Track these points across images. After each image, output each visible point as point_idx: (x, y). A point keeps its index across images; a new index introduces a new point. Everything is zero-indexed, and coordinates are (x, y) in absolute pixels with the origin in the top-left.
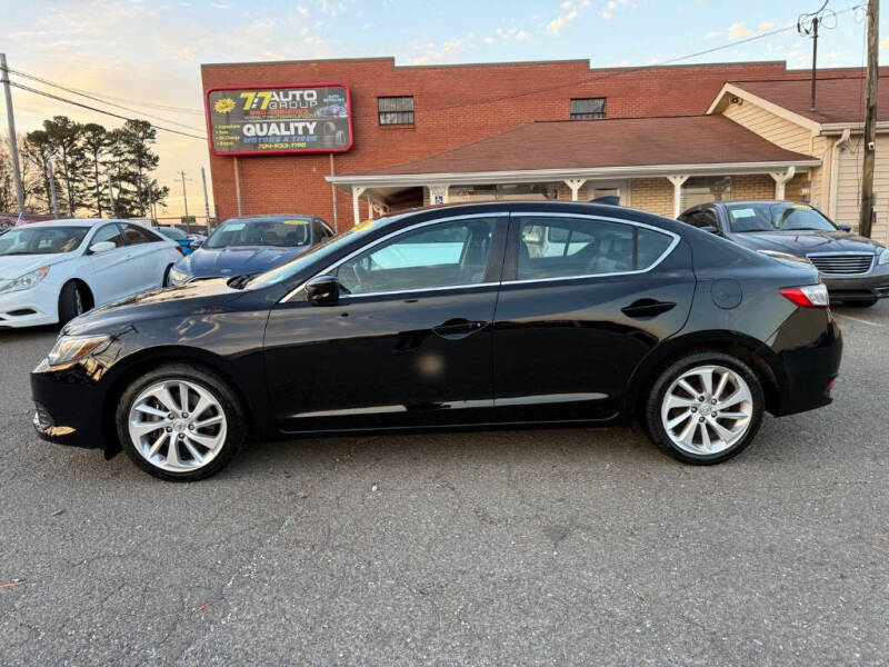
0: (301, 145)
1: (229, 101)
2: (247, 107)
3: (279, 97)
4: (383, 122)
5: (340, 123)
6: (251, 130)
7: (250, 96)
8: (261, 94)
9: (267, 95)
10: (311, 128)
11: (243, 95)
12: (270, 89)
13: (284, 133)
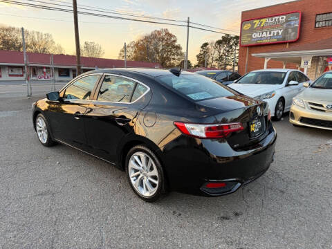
0: (275, 40)
1: (249, 25)
2: (255, 26)
3: (269, 21)
4: (317, 26)
5: (294, 29)
6: (256, 36)
7: (257, 22)
8: (262, 20)
9: (264, 20)
10: (280, 32)
11: (255, 21)
12: (266, 17)
13: (268, 35)
